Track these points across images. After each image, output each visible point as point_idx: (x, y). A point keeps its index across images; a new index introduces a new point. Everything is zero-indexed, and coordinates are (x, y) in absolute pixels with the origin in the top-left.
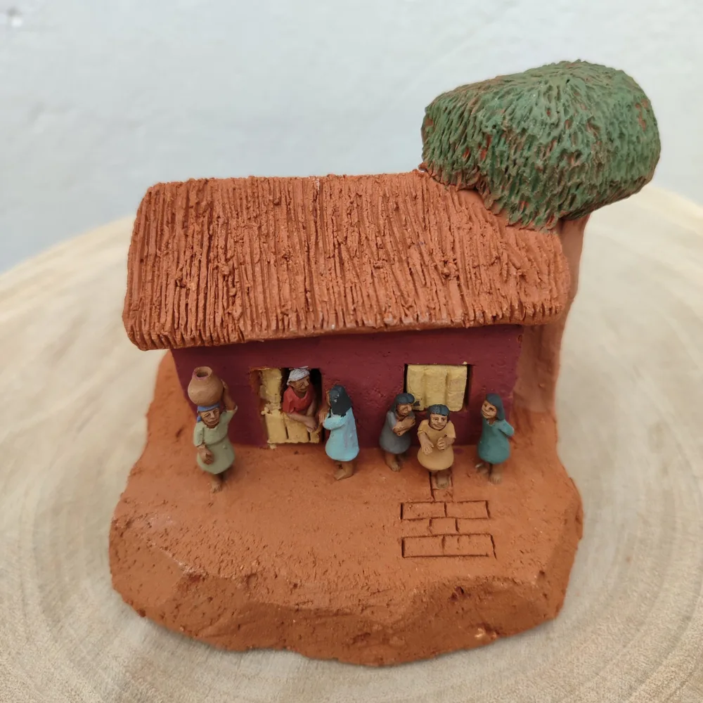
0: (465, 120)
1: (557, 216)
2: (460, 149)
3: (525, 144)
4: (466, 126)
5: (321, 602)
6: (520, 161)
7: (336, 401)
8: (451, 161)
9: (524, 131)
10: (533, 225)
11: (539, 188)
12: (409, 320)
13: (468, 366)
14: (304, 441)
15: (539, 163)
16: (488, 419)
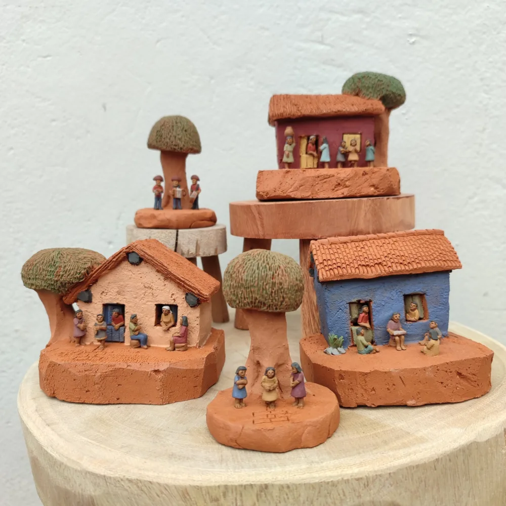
0: (354, 78)
2: (353, 85)
3: (369, 79)
4: (354, 80)
6: (368, 83)
7: (325, 138)
8: (351, 89)
9: (368, 77)
10: (373, 99)
11: (374, 89)
12: (344, 110)
13: (361, 134)
14: (312, 167)
15: (373, 83)
16: (367, 146)
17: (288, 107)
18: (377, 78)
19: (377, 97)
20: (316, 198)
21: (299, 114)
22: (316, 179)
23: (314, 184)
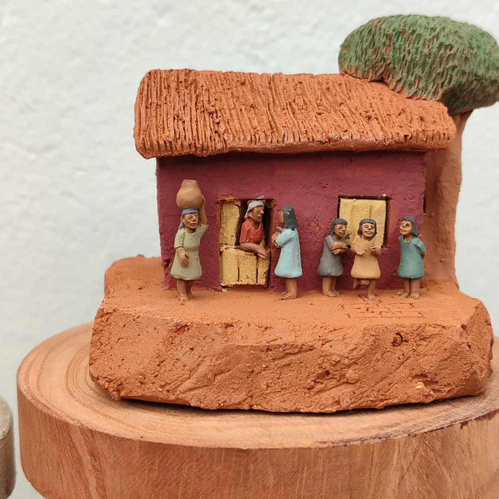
0: (373, 32)
1: (441, 92)
2: (370, 51)
3: (415, 40)
4: (373, 36)
5: (288, 338)
6: (413, 51)
7: (288, 213)
8: (364, 61)
9: (414, 31)
10: (424, 96)
11: (427, 68)
12: (346, 137)
13: (387, 199)
14: (252, 283)
15: (426, 51)
16: (405, 236)
17: (187, 119)
18: (437, 37)
19: (435, 93)
20: (259, 408)
21: (219, 146)
22: (263, 355)
23: (256, 370)
